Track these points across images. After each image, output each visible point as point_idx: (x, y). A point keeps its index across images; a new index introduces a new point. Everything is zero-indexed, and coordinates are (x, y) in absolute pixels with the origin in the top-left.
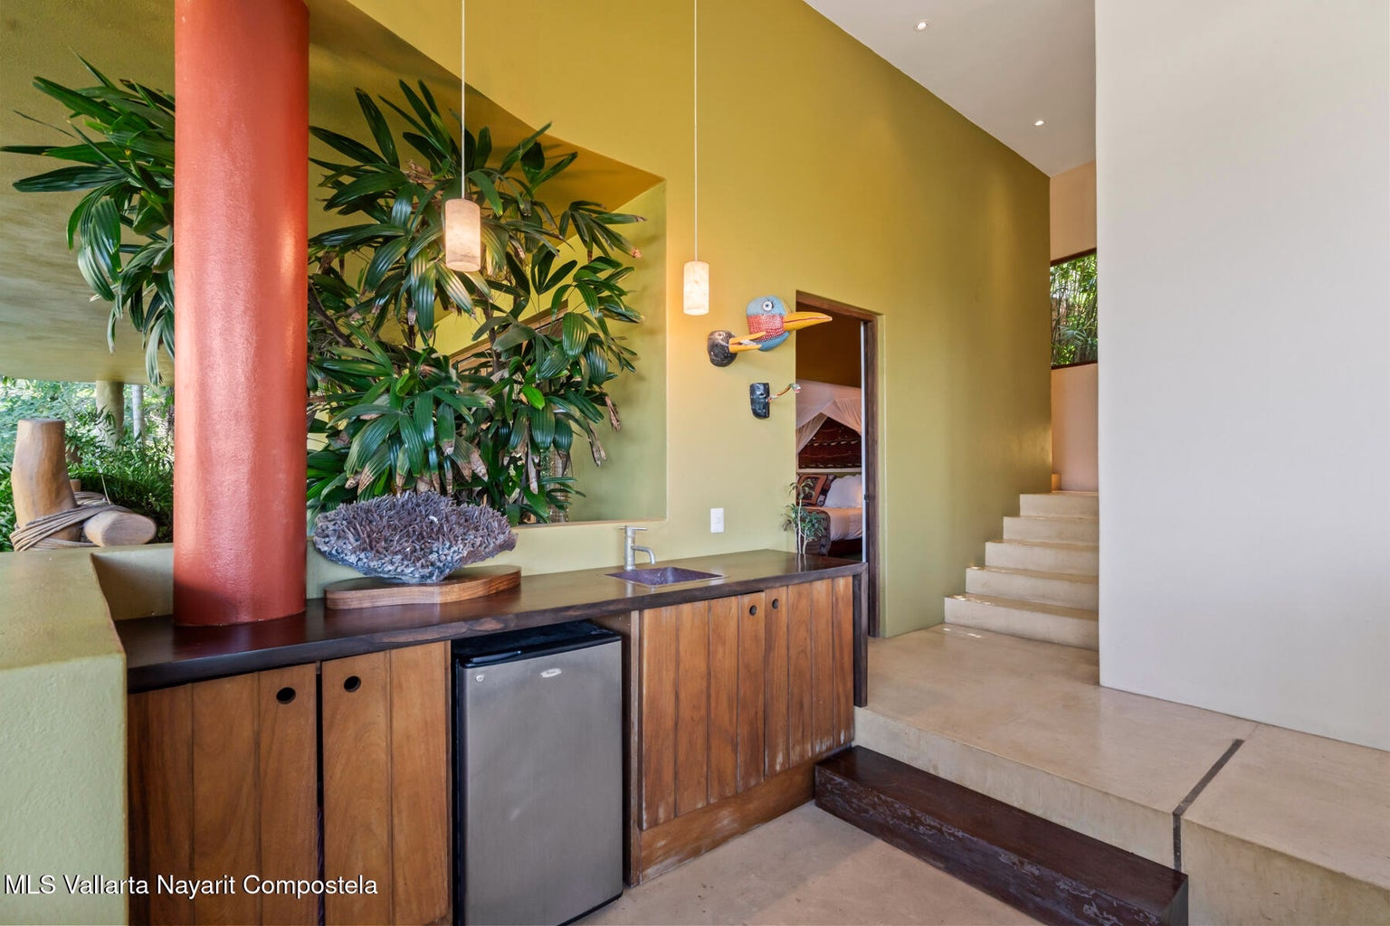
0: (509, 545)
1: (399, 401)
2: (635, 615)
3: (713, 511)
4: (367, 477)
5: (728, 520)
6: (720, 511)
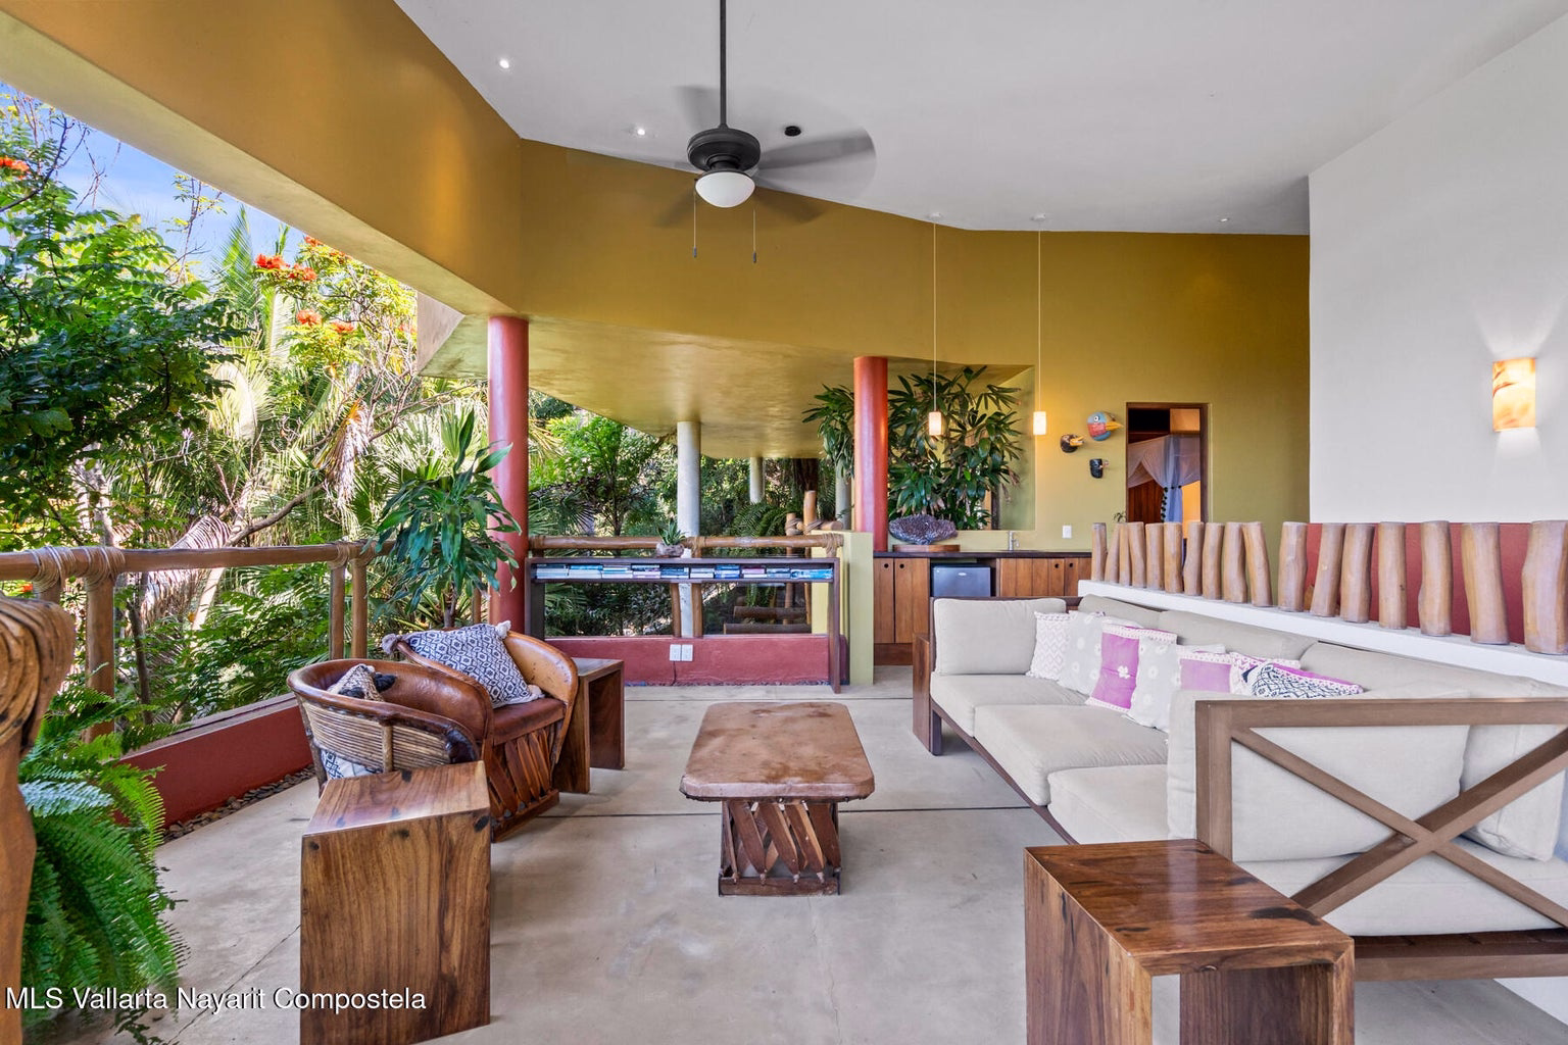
0: (954, 536)
1: (913, 482)
2: (998, 560)
3: (1064, 527)
4: (904, 509)
5: (1073, 531)
6: (1069, 527)
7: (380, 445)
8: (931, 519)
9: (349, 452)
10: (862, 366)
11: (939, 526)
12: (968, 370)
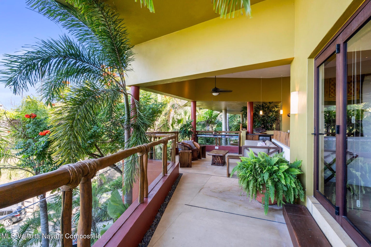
7: (175, 116)
8: (261, 129)
9: (171, 117)
10: (248, 103)
11: (262, 130)
12: (270, 103)
